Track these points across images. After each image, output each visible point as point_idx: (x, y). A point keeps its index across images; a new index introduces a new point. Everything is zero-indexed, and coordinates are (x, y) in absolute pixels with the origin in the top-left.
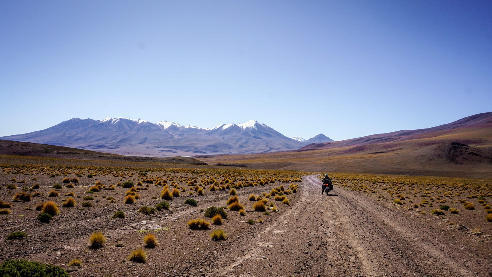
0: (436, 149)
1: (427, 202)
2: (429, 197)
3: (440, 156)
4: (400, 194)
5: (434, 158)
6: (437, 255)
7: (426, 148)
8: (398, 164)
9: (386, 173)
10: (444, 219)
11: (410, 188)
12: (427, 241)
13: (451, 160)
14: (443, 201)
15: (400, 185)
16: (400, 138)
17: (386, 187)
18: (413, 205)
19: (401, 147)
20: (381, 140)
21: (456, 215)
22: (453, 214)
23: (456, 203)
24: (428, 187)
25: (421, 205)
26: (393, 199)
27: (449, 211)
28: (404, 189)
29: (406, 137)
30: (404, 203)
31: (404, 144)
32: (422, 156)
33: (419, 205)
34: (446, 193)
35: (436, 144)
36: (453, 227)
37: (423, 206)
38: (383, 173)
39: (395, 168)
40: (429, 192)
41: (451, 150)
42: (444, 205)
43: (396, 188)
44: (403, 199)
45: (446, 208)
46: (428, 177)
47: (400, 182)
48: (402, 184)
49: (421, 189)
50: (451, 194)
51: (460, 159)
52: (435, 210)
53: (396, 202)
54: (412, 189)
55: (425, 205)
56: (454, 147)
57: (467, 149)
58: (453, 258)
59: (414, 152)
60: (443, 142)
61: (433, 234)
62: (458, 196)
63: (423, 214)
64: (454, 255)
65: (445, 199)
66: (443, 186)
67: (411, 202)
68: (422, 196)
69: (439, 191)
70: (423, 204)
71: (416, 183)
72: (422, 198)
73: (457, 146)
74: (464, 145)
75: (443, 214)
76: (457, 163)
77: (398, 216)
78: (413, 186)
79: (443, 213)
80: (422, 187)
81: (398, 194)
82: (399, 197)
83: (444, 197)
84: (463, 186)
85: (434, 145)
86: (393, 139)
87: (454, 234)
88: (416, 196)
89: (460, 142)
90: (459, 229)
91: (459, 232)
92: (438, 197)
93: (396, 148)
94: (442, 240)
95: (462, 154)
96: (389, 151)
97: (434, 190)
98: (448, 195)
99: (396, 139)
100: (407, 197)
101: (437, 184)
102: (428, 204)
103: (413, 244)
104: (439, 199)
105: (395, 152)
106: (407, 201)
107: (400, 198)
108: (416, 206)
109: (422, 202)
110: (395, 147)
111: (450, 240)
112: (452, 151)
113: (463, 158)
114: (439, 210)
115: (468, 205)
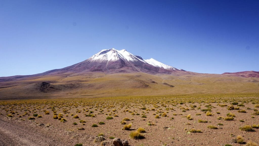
0: (35, 85)
1: (27, 113)
2: (29, 110)
3: (36, 89)
4: (12, 111)
5: (34, 90)
6: (26, 143)
7: (30, 85)
8: (14, 94)
9: (5, 100)
10: (34, 121)
11: (19, 106)
12: (22, 136)
13: (42, 91)
14: (35, 112)
15: (14, 106)
16: (15, 80)
17: (5, 108)
18: (19, 116)
19: (16, 85)
20: (4, 81)
21: (40, 118)
22: (39, 118)
23: (42, 112)
24: (29, 105)
25: (23, 116)
26: (7, 114)
27: (37, 117)
28: (15, 108)
29: (20, 79)
30: (14, 116)
31: (18, 83)
32: (28, 89)
33: (22, 116)
34: (38, 107)
35: (35, 83)
36: (37, 125)
37: (25, 116)
38: (4, 99)
39: (12, 96)
40: (29, 108)
41: (42, 86)
42: (35, 114)
43: (10, 108)
44: (14, 113)
45: (36, 115)
46: (30, 100)
47: (14, 104)
48: (15, 105)
49: (25, 107)
50: (40, 108)
51: (46, 90)
52: (30, 117)
53: (8, 116)
54: (20, 107)
55: (25, 115)
56: (43, 84)
57: (49, 85)
58: (34, 142)
59: (23, 87)
60: (38, 82)
61: (26, 131)
62: (43, 108)
63: (23, 120)
64: (35, 140)
65: (37, 110)
66: (37, 104)
67: (18, 114)
68: (25, 110)
69: (34, 106)
70: (24, 115)
71: (23, 104)
72: (25, 111)
73: (45, 84)
74: (48, 84)
75: (34, 119)
76: (45, 92)
77: (8, 124)
78: (21, 105)
79: (34, 118)
80: (26, 105)
81: (11, 111)
82: (11, 112)
83: (37, 109)
84: (46, 103)
85: (34, 83)
86: (12, 80)
87: (37, 128)
88: (21, 111)
89: (47, 82)
90: (40, 126)
91: (40, 127)
92: (33, 110)
93: (13, 85)
94: (30, 133)
95: (47, 88)
96: (8, 87)
97: (32, 106)
98: (39, 108)
99: (14, 80)
100: (16, 112)
101: (34, 103)
102: (27, 114)
103: (14, 140)
104: (34, 111)
105: (12, 87)
106: (16, 114)
107: (12, 113)
108: (20, 117)
109: (24, 114)
110: (13, 84)
111: (35, 132)
112: (43, 86)
113: (47, 90)
114: (32, 117)
115: (47, 112)
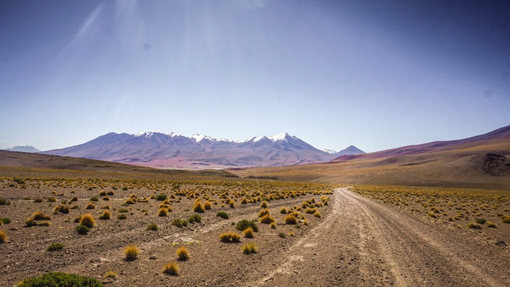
0: (471, 160)
1: (462, 215)
2: (464, 210)
3: (475, 168)
4: (434, 207)
5: (469, 169)
6: (473, 271)
7: (460, 159)
8: (431, 176)
9: (419, 186)
10: (481, 233)
11: (444, 200)
12: (463, 256)
13: (487, 172)
14: (479, 214)
15: (433, 197)
16: (432, 150)
17: (420, 199)
18: (447, 218)
19: (435, 159)
20: (413, 152)
21: (493, 228)
22: (490, 228)
23: (493, 216)
24: (462, 200)
25: (456, 219)
26: (427, 211)
27: (485, 225)
28: (437, 202)
29: (441, 148)
30: (438, 216)
31: (438, 155)
32: (457, 168)
33: (453, 218)
34: (482, 206)
35: (470, 155)
36: (490, 242)
37: (458, 219)
38: (416, 185)
39: (428, 180)
40: (464, 204)
41: (486, 161)
42: (480, 218)
43: (430, 201)
44: (437, 212)
45: (483, 222)
46: (463, 189)
47: (434, 195)
48: (435, 196)
49: (455, 202)
50: (487, 207)
51: (496, 171)
52: (471, 223)
53: (429, 215)
54: (447, 202)
55: (460, 218)
56: (490, 158)
57: (503, 160)
58: (491, 274)
59: (448, 163)
60: (478, 154)
61: (469, 249)
62: (495, 209)
63: (458, 227)
64: (492, 272)
65: (481, 212)
66: (479, 198)
67: (445, 215)
68: (456, 209)
69: (475, 203)
70: (458, 218)
71: (450, 195)
72: (457, 210)
73: (493, 157)
74: (500, 156)
75: (480, 228)
76: (494, 175)
77: (432, 230)
78: (447, 198)
79: (479, 226)
80: (456, 199)
81: (432, 207)
82: (433, 209)
83: (481, 210)
84: (500, 198)
85: (469, 156)
86: (426, 151)
87: (491, 249)
88: (450, 209)
89: (498, 154)
90: (496, 244)
91: (497, 247)
92: (474, 210)
93: (429, 160)
94: (478, 255)
95: (498, 165)
96: (422, 163)
97: (469, 202)
98: (485, 208)
99: (429, 150)
100: (441, 210)
101: (473, 197)
102: (463, 217)
103: (448, 259)
104: (474, 212)
105: (428, 164)
106: (441, 214)
107: (434, 211)
108: (451, 220)
109: (457, 215)
110: (428, 158)
111: (487, 255)
112: (488, 162)
113: (499, 170)
114: (475, 224)
115: (506, 218)
